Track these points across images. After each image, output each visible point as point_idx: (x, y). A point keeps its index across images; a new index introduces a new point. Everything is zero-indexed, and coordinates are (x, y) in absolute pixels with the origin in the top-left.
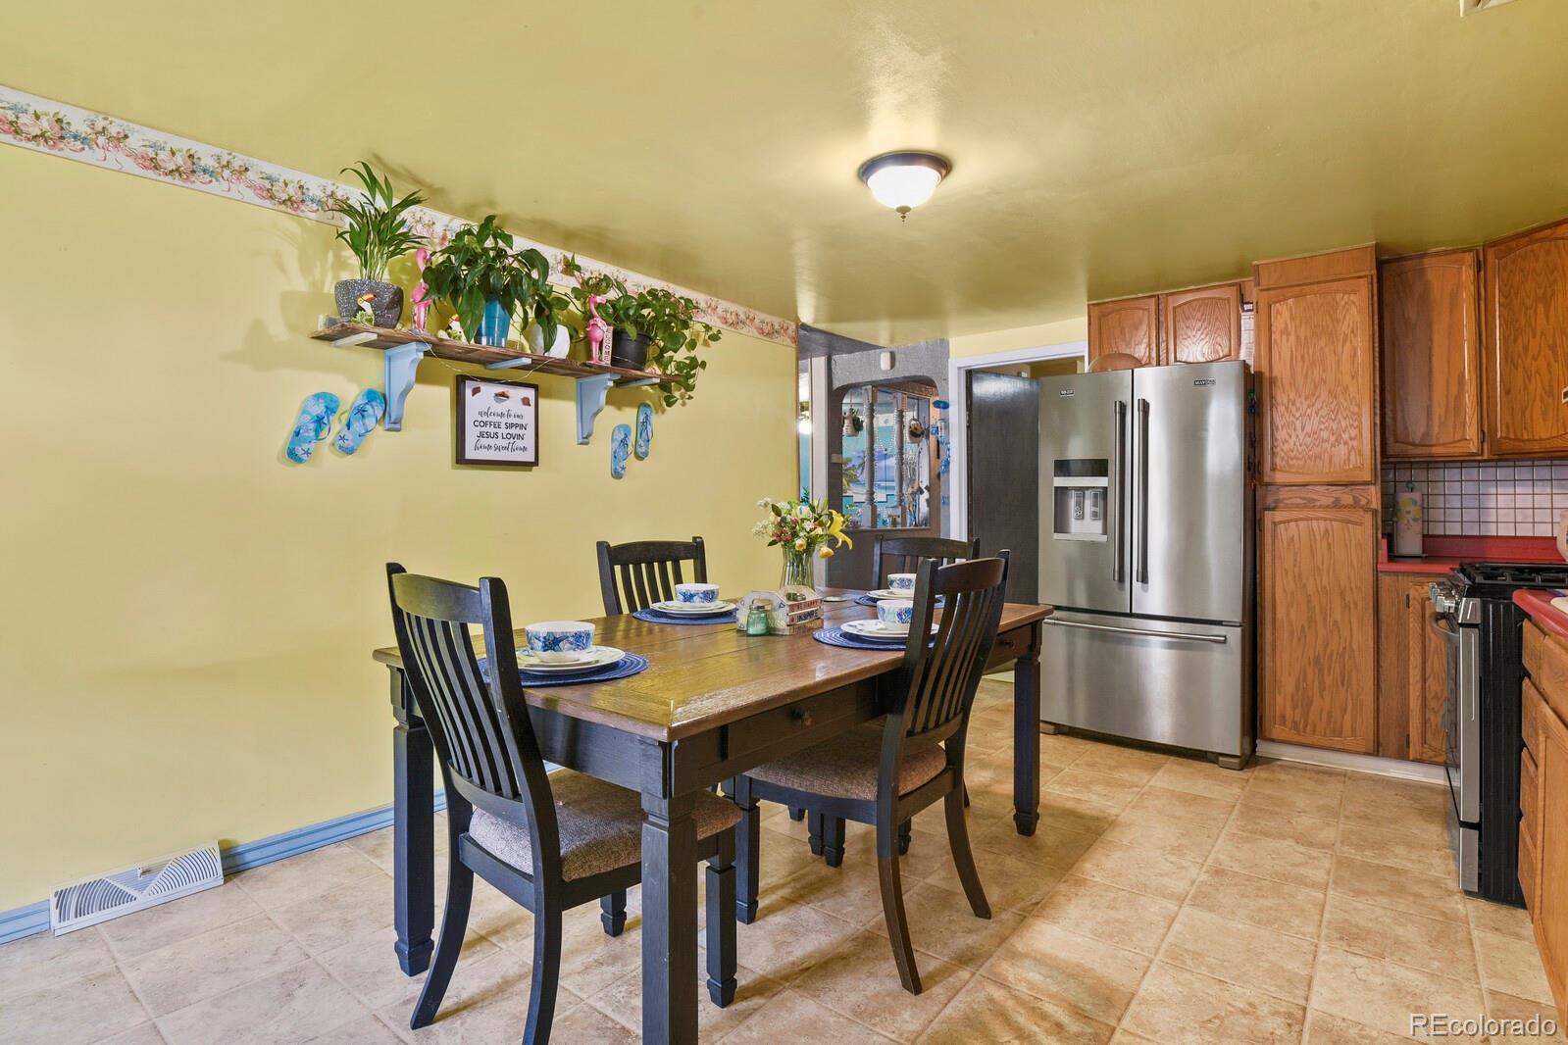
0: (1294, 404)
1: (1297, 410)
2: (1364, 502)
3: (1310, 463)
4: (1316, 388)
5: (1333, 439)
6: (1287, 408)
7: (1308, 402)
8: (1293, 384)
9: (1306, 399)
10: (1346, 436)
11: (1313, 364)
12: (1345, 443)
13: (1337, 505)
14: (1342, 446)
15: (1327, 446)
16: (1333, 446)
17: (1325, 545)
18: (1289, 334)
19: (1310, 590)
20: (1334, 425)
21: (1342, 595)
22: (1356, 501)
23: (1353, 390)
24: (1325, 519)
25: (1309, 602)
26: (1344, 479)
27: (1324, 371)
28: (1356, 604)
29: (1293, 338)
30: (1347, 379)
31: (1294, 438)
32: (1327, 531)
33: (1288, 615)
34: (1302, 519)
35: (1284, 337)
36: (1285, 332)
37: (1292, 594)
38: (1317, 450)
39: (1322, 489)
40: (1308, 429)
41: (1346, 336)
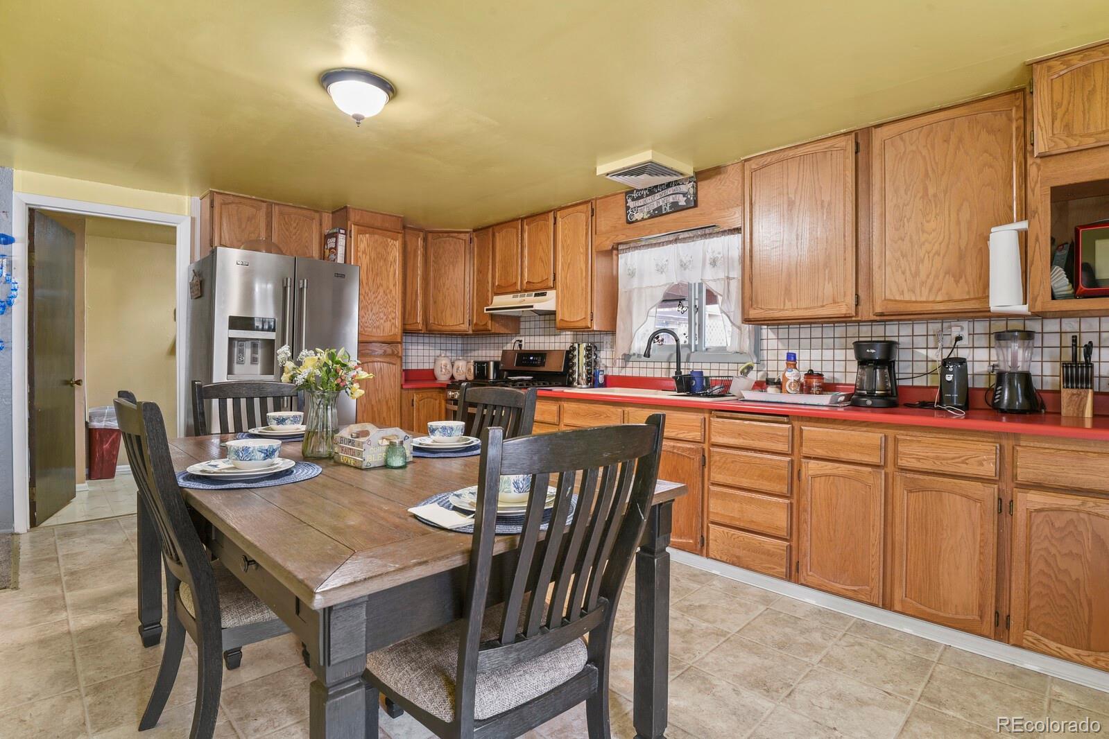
0: (368, 295)
1: (369, 299)
2: (396, 352)
3: (374, 330)
4: (378, 288)
5: (385, 318)
6: (364, 297)
7: (374, 296)
8: (367, 284)
9: (374, 293)
10: (390, 317)
11: (377, 274)
12: (390, 321)
13: (385, 354)
14: (389, 322)
15: (382, 321)
16: (385, 321)
17: (380, 376)
18: (366, 255)
19: (373, 402)
20: (385, 310)
21: (387, 402)
22: (393, 352)
23: (393, 292)
24: (380, 362)
25: (372, 408)
26: (389, 340)
27: (382, 279)
28: (393, 407)
29: (368, 257)
30: (391, 286)
31: (367, 315)
32: (381, 368)
33: (363, 416)
34: (370, 362)
35: (364, 256)
36: (364, 252)
37: (365, 405)
38: (378, 323)
39: (378, 345)
40: (374, 311)
41: (391, 262)
